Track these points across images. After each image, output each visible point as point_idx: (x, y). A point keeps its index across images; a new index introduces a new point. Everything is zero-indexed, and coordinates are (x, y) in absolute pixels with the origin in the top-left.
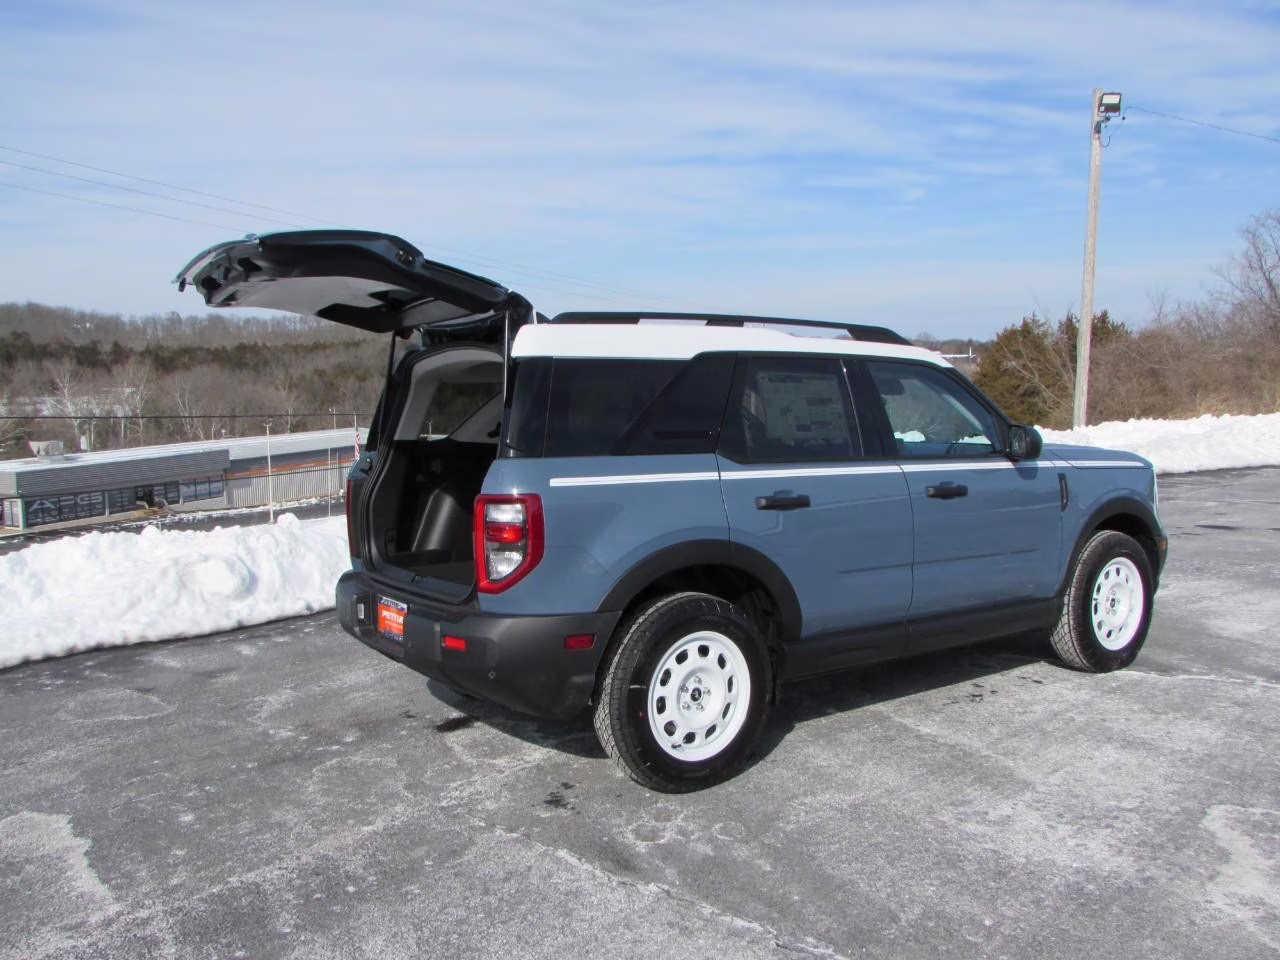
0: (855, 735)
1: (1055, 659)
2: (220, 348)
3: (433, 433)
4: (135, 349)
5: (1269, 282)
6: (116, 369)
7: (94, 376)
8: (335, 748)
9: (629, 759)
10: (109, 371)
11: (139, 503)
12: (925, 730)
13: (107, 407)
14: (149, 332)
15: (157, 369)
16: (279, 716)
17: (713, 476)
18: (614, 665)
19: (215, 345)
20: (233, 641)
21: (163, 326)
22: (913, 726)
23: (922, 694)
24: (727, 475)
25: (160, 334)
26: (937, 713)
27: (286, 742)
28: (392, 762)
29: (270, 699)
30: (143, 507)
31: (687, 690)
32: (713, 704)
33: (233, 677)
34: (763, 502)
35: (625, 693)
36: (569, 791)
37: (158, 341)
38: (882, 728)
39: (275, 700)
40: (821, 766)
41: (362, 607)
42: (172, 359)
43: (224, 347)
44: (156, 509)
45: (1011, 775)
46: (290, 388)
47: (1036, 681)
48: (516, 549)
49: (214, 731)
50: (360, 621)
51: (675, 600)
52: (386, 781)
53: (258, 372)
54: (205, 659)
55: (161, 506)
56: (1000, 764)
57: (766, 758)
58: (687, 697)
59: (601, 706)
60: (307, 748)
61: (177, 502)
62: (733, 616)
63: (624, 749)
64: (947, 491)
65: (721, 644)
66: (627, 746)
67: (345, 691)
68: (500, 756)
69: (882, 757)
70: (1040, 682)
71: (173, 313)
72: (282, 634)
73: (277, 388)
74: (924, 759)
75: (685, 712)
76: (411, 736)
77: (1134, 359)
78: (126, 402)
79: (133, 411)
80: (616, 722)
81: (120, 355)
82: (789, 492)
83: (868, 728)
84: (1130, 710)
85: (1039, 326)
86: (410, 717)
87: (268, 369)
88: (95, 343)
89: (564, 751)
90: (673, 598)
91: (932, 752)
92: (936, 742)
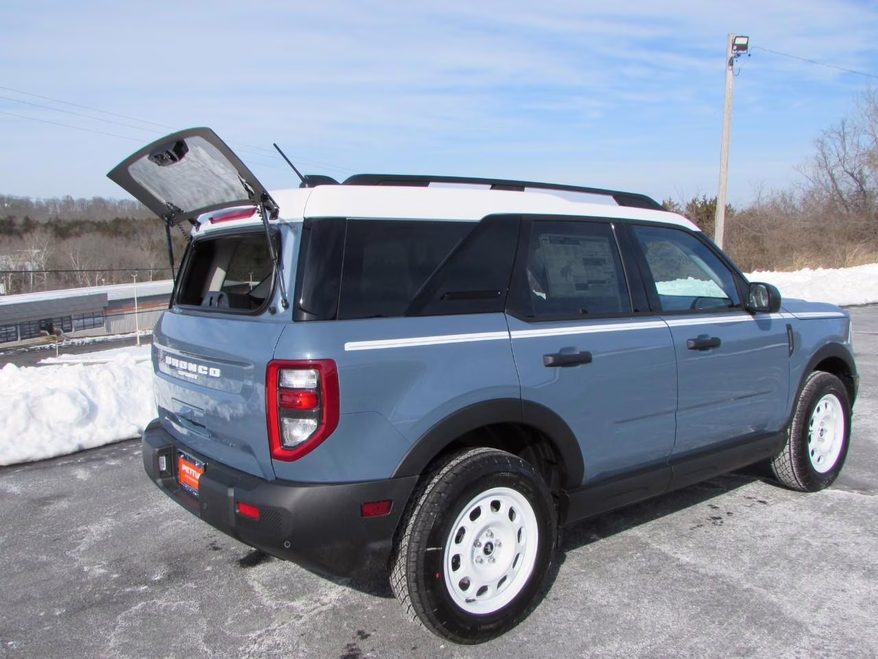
0: (623, 566)
1: (771, 478)
2: (102, 221)
3: (253, 280)
4: (40, 222)
5: (832, 176)
6: (26, 236)
7: (10, 241)
8: (143, 588)
9: (426, 619)
10: (21, 238)
11: (43, 332)
12: (685, 559)
13: (20, 264)
14: (51, 209)
15: (56, 236)
16: (97, 549)
17: (503, 335)
18: (410, 526)
19: (98, 219)
20: (72, 464)
21: (60, 206)
22: (671, 553)
23: (668, 516)
24: (516, 334)
25: (59, 211)
26: (690, 537)
27: (99, 582)
28: (193, 607)
29: (92, 529)
30: (45, 335)
31: (480, 545)
32: (504, 556)
33: (64, 504)
34: (551, 360)
35: (422, 557)
36: (365, 642)
37: (57, 216)
38: (644, 557)
39: (97, 530)
40: (601, 606)
41: (163, 459)
42: (67, 229)
43: (104, 221)
44: (55, 336)
45: (780, 613)
46: (152, 249)
47: (761, 502)
48: (310, 416)
49: (33, 567)
50: (162, 472)
51: (468, 458)
52: (187, 632)
53: (129, 238)
54: (43, 484)
55: (58, 334)
56: (765, 600)
57: (548, 596)
58: (480, 551)
59: (397, 567)
60: (116, 589)
61: (70, 331)
62: (524, 471)
63: (421, 610)
64: (704, 343)
65: (511, 498)
66: (423, 607)
67: (160, 519)
68: (298, 597)
69: (654, 592)
70: (764, 502)
71: (68, 196)
72: (114, 457)
73: (143, 249)
74: (693, 593)
75: (478, 565)
76: (216, 573)
77: (743, 229)
78: (34, 259)
79: (39, 266)
80: (414, 585)
81: (29, 226)
82: (572, 349)
83: (631, 556)
84: (854, 532)
85: (673, 206)
86: (216, 549)
87: (136, 235)
88: (11, 218)
89: (359, 589)
90: (466, 456)
91: (698, 585)
92: (697, 572)
